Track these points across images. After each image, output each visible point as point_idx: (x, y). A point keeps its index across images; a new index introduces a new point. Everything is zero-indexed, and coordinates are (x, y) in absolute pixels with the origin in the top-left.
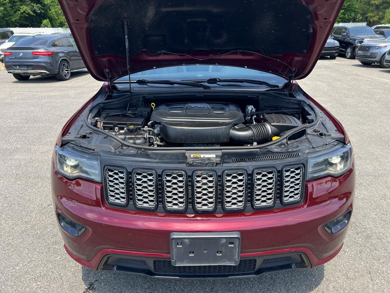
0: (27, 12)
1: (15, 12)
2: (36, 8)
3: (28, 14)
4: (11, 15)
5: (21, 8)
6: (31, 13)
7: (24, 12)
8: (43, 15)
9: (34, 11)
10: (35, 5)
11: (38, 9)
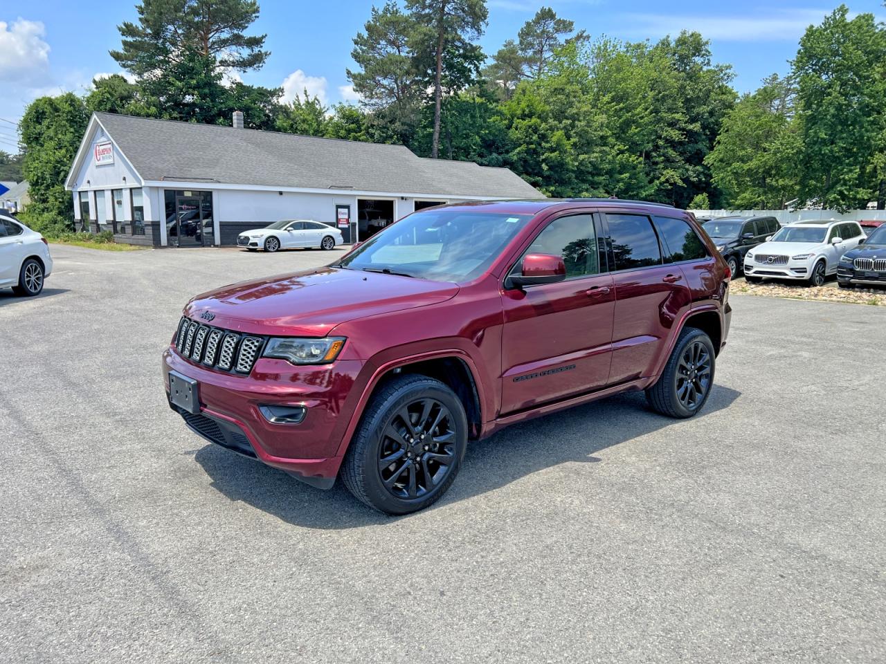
0: (672, 181)
1: (651, 182)
2: (691, 173)
3: (674, 184)
4: (642, 187)
5: (664, 173)
6: (680, 183)
7: (667, 181)
8: (704, 185)
9: (686, 180)
10: (691, 168)
11: (695, 175)
